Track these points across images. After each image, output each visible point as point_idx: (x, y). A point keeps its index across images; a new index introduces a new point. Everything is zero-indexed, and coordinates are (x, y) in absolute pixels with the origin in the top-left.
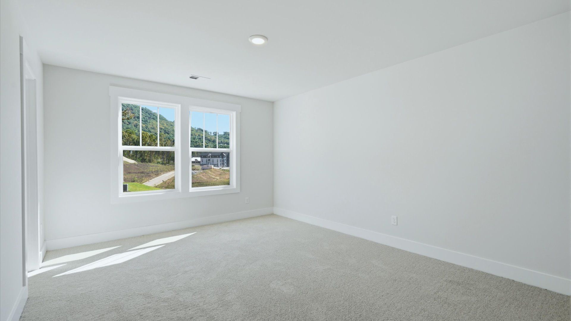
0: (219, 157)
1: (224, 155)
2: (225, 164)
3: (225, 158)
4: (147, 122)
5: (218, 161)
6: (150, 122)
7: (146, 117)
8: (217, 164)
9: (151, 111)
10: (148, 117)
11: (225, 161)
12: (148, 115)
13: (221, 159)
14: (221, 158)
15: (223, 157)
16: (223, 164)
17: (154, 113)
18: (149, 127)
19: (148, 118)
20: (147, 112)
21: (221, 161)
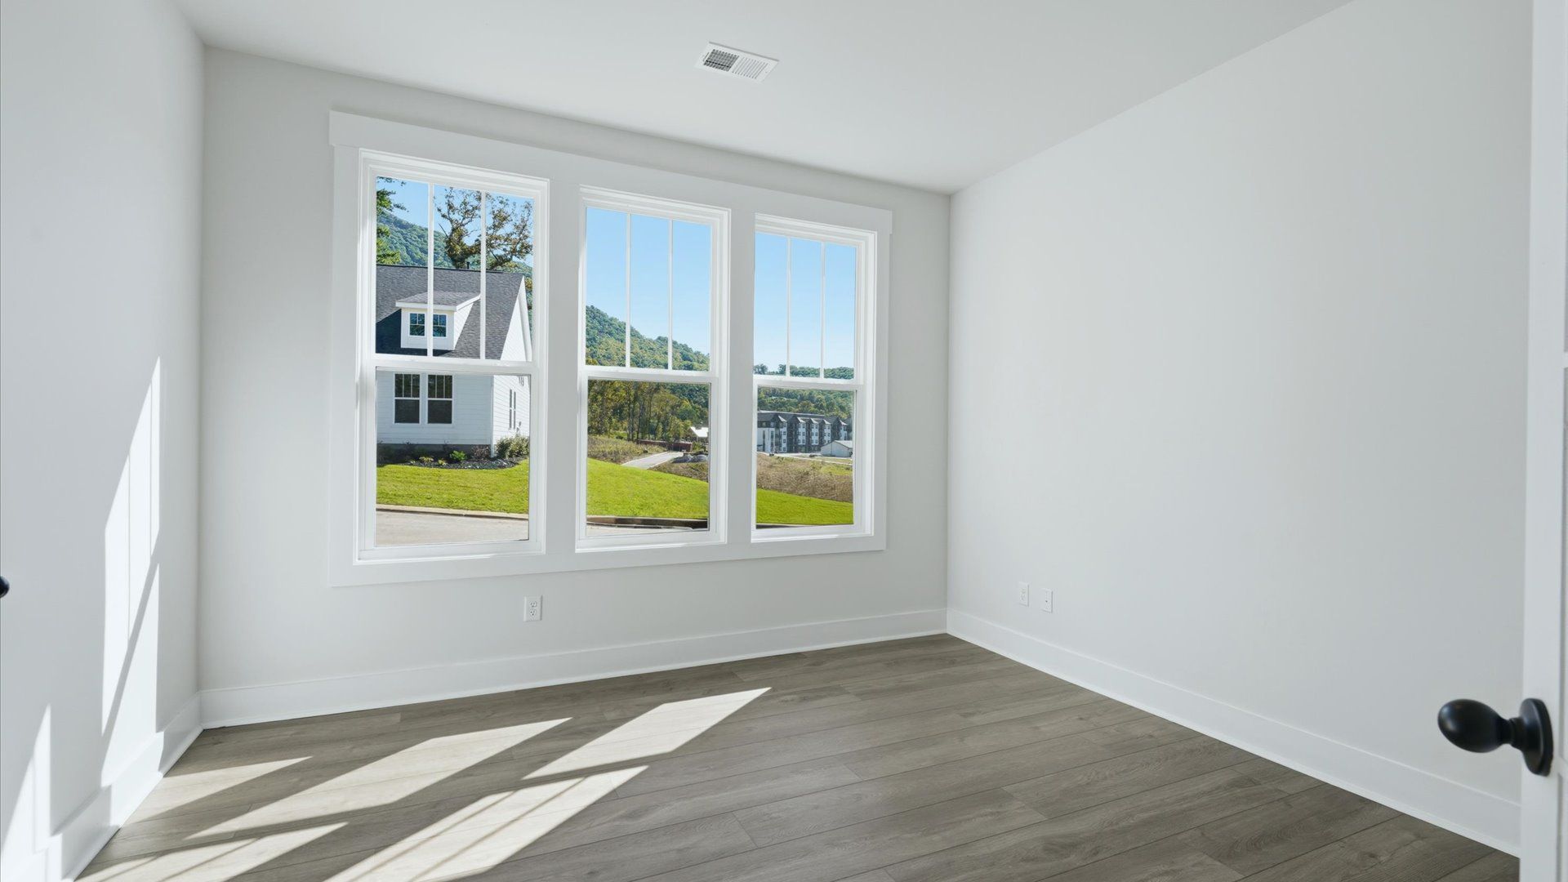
0: (768, 426)
1: (782, 420)
2: (784, 445)
3: (784, 430)
4: (595, 341)
5: (767, 437)
6: (601, 343)
7: (592, 328)
8: (764, 444)
9: (603, 315)
10: (598, 329)
11: (784, 437)
12: (597, 324)
13: (772, 432)
14: (773, 429)
15: (777, 427)
16: (778, 444)
17: (611, 319)
18: (598, 353)
19: (597, 331)
20: (594, 318)
21: (772, 437)
